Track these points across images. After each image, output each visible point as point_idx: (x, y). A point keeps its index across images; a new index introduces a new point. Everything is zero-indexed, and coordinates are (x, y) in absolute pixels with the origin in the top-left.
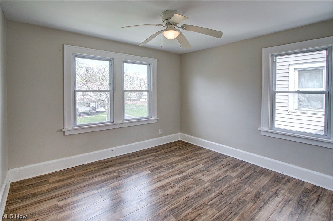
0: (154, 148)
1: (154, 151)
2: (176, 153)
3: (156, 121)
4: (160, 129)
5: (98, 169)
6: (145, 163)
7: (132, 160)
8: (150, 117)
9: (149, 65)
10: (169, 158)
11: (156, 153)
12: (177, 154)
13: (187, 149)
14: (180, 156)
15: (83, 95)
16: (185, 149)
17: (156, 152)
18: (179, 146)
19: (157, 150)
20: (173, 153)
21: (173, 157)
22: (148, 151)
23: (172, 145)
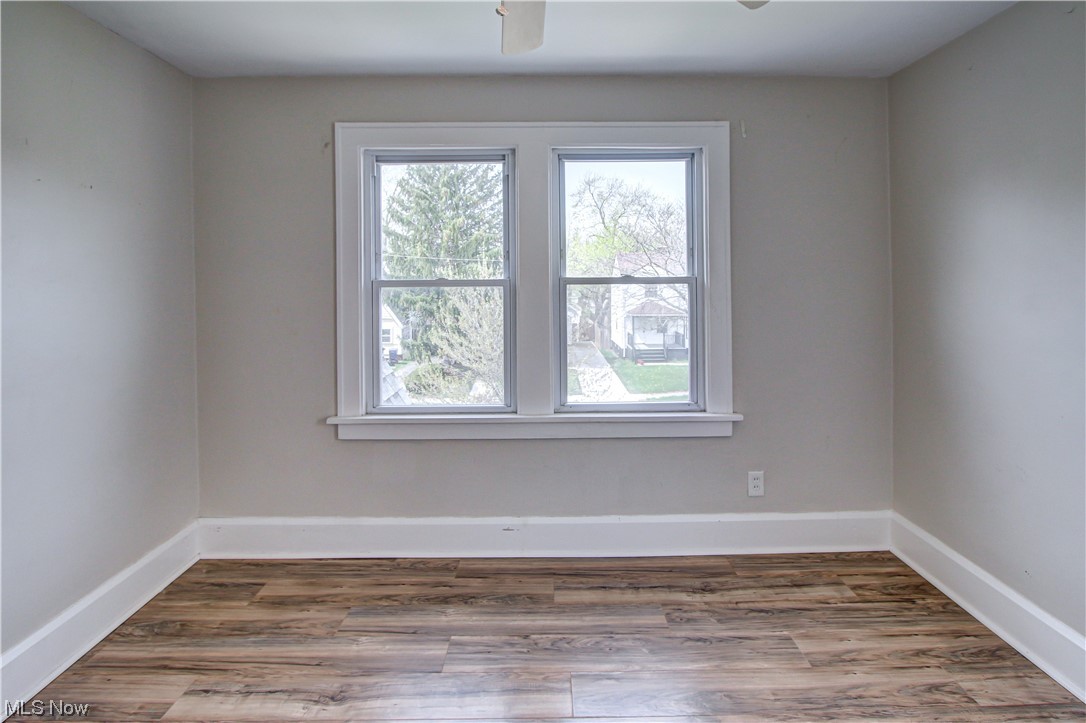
0: (712, 562)
1: (697, 583)
2: (806, 636)
3: (728, 431)
4: (752, 474)
5: (412, 598)
6: (598, 638)
7: (561, 597)
8: (695, 407)
9: (693, 154)
10: (739, 659)
11: (697, 598)
12: (803, 646)
13: (897, 629)
14: (816, 665)
15: (648, 293)
16: (883, 628)
17: (704, 590)
18: (854, 588)
19: (713, 581)
20: (787, 626)
21: (766, 655)
22: (671, 570)
23: (819, 575)
